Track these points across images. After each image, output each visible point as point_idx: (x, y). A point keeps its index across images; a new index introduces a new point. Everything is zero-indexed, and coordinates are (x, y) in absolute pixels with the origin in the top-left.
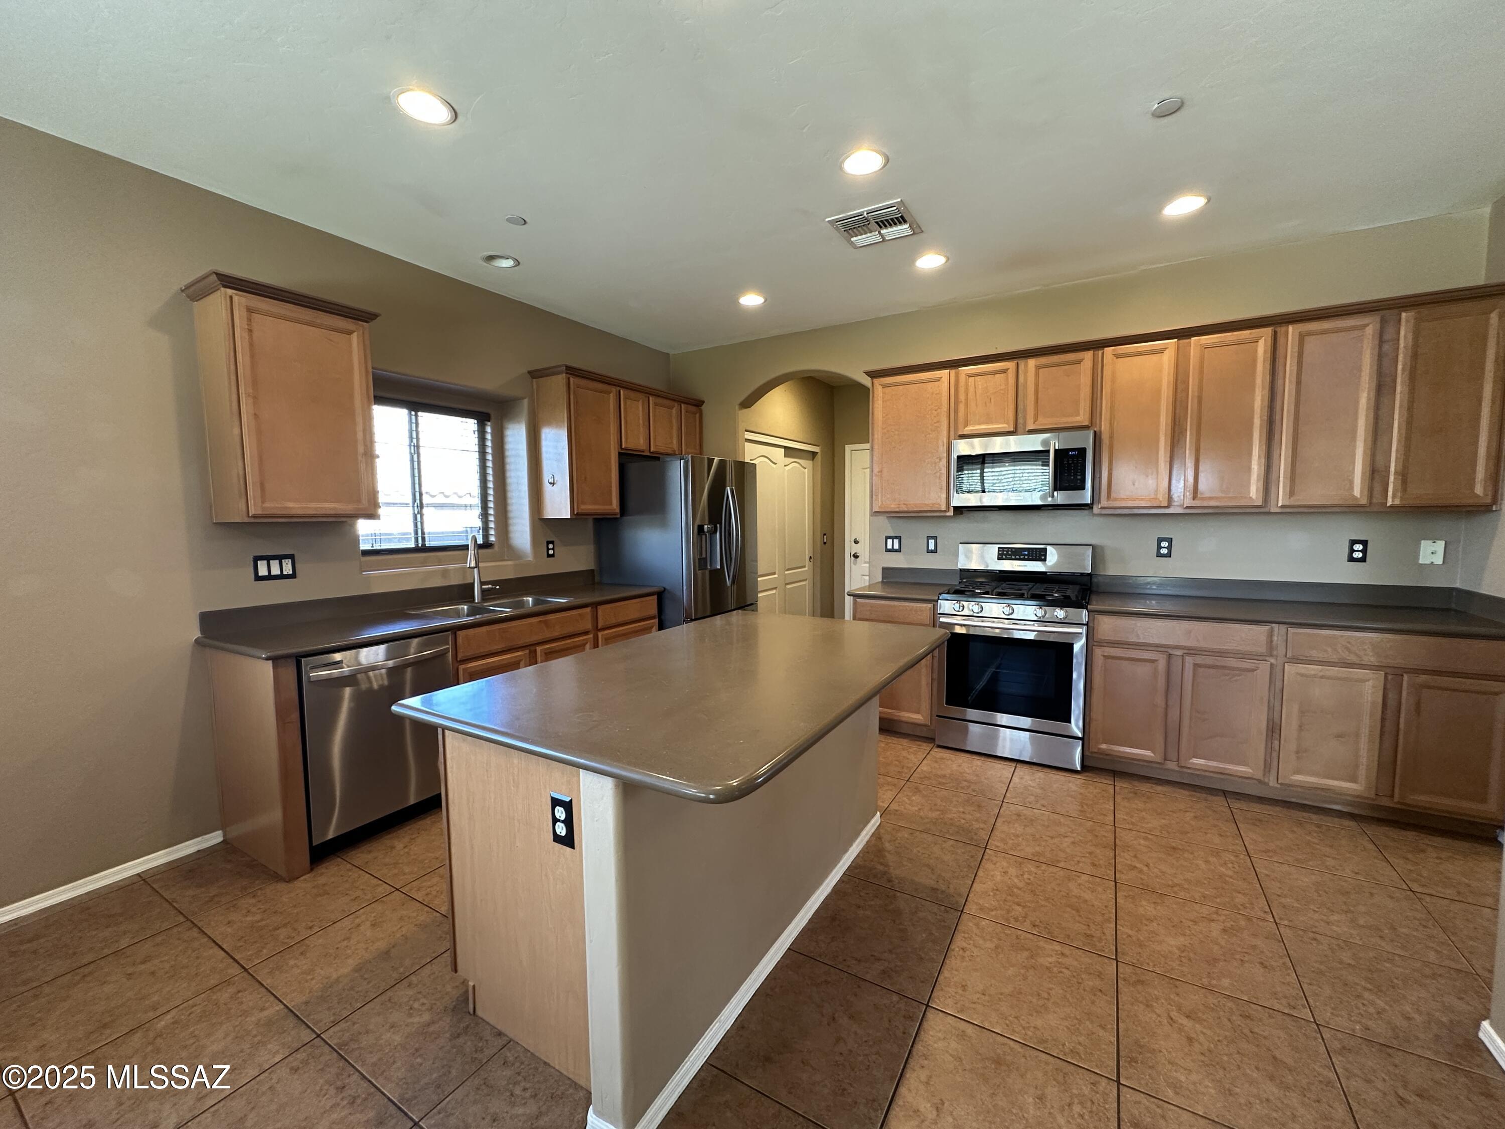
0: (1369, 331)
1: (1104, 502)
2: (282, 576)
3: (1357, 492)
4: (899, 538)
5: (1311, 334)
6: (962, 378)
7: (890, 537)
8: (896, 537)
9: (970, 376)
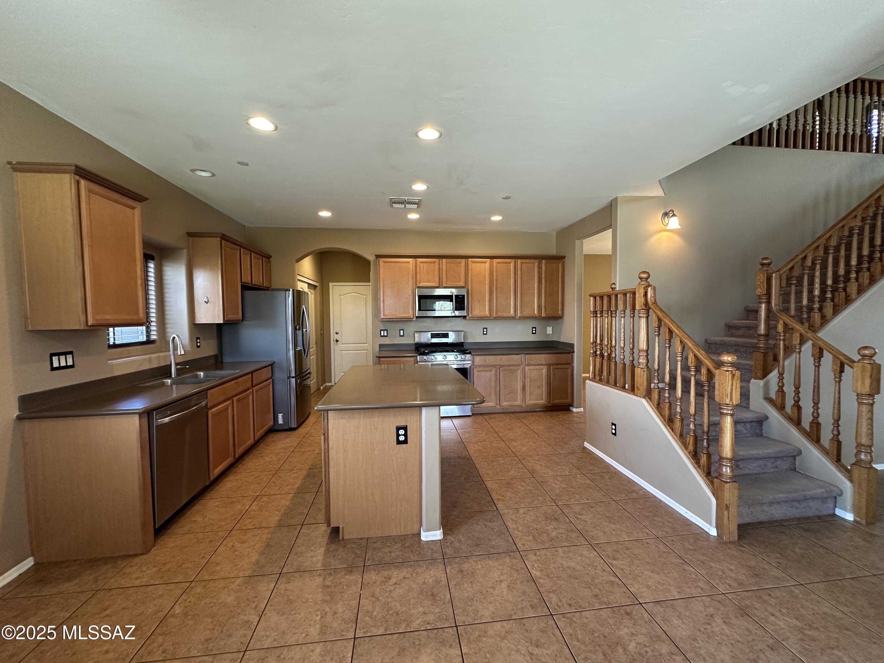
0: (536, 264)
1: (470, 315)
2: (67, 367)
3: (536, 313)
4: (387, 330)
5: (523, 263)
6: (418, 263)
7: (382, 330)
8: (385, 330)
9: (421, 262)
